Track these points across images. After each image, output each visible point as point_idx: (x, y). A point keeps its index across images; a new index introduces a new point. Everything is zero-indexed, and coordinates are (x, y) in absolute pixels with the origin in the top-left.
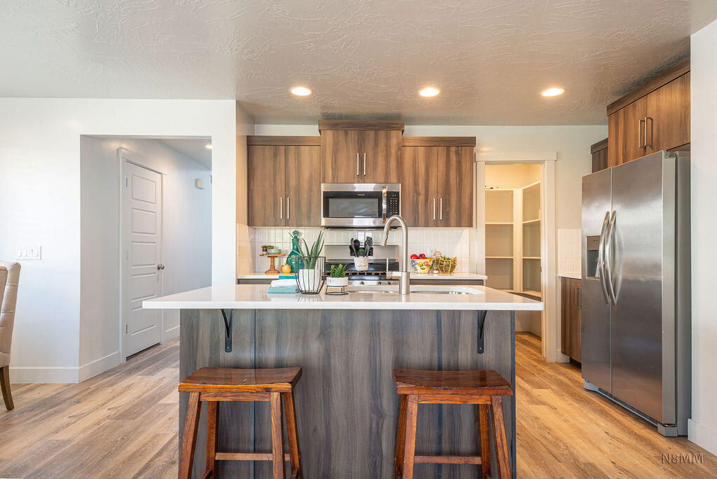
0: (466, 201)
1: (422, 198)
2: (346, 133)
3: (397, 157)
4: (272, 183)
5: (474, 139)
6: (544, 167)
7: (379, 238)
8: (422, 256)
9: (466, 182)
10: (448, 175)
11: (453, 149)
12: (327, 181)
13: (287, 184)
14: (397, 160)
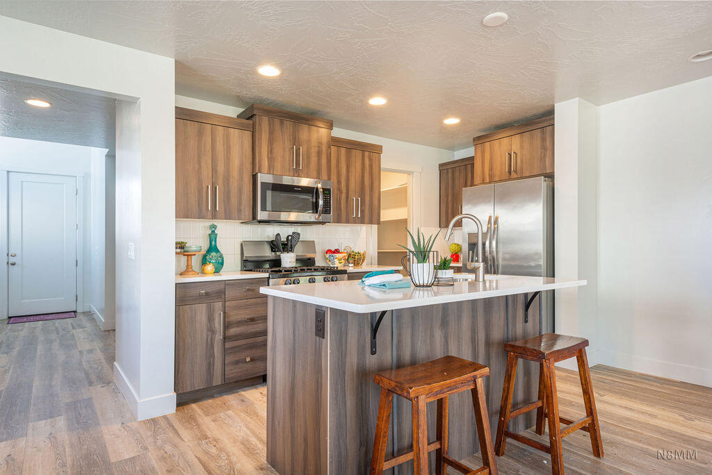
0: (376, 202)
1: (344, 196)
2: (282, 123)
3: (327, 154)
4: (197, 167)
5: (381, 146)
6: (413, 177)
7: (307, 234)
8: (337, 251)
9: (376, 184)
10: (363, 177)
11: (367, 154)
12: (263, 171)
13: (214, 170)
14: (327, 157)
